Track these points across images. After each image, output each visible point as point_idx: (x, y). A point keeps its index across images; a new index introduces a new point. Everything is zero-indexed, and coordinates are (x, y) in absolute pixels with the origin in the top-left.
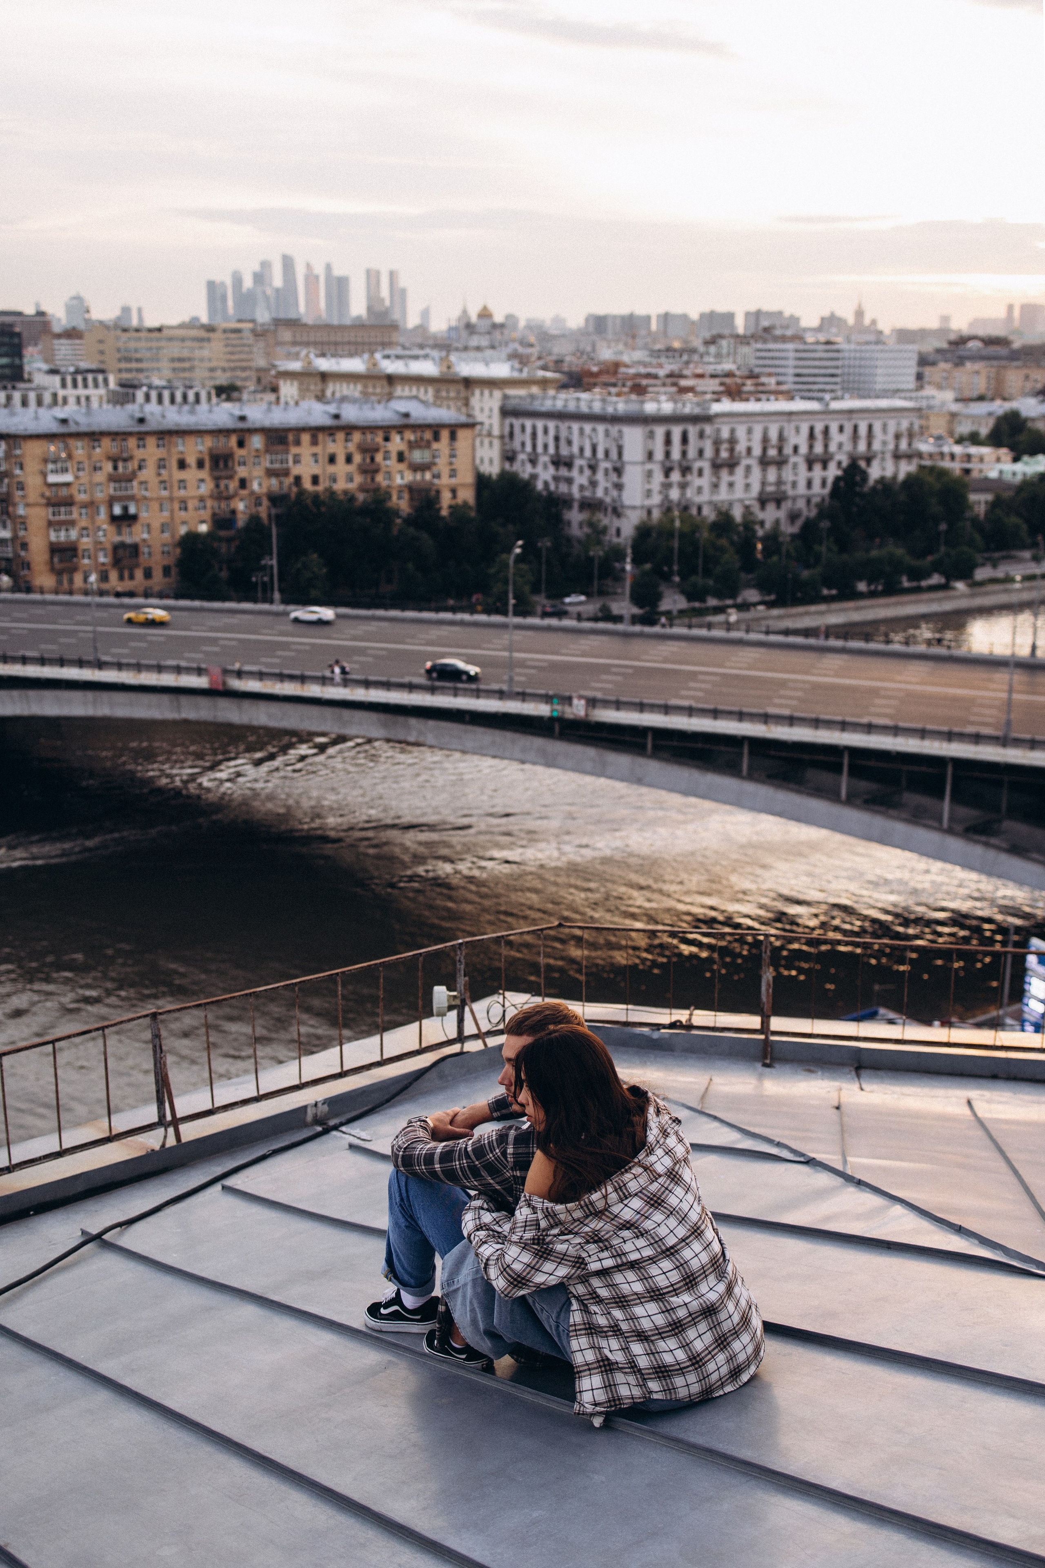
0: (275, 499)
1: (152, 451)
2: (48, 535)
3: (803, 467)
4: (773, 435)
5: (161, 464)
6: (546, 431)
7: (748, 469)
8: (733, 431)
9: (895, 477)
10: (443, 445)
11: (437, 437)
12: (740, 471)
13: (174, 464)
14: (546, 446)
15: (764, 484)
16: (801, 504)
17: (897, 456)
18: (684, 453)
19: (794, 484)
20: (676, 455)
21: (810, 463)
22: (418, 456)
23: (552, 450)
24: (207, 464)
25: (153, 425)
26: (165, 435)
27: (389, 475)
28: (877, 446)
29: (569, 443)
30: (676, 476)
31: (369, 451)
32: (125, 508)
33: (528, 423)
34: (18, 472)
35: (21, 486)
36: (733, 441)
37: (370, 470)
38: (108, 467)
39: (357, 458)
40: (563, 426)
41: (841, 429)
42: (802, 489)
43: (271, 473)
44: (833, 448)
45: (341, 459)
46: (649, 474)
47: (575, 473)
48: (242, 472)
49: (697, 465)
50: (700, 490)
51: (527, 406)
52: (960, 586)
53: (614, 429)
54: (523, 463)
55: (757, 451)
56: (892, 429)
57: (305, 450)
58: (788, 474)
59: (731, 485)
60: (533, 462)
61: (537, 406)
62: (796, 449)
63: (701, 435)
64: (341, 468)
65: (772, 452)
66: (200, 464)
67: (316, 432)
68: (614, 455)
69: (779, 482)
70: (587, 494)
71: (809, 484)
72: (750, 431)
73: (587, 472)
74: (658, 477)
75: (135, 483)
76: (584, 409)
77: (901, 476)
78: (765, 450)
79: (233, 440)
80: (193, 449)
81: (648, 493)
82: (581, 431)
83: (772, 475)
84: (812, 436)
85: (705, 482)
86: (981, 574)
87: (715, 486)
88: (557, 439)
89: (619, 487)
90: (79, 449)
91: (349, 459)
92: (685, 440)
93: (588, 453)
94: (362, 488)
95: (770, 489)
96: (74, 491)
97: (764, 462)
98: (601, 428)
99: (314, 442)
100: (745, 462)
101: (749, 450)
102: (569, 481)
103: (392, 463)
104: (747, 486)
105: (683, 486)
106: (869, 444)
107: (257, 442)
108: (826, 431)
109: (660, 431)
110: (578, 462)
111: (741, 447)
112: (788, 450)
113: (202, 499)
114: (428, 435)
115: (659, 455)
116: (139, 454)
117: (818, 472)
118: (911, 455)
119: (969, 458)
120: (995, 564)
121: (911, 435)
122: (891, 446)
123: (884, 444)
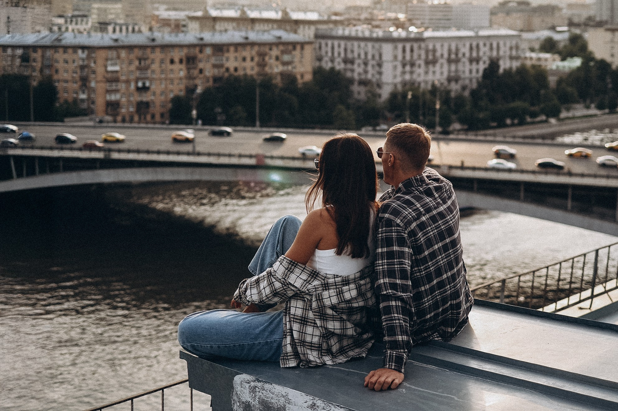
0: (216, 79)
1: (158, 55)
2: (105, 97)
3: (467, 63)
4: (453, 48)
5: (162, 61)
6: (339, 46)
7: (442, 65)
8: (434, 46)
9: (511, 68)
10: (297, 53)
11: (294, 48)
12: (438, 66)
13: (168, 61)
14: (339, 54)
15: (449, 71)
16: (467, 82)
17: (512, 58)
18: (412, 56)
19: (464, 72)
20: (408, 57)
21: (471, 61)
22: (286, 58)
23: (342, 55)
24: (184, 62)
25: (159, 42)
26: (165, 47)
27: (271, 67)
28: (501, 53)
29: (352, 51)
30: (408, 68)
31: (262, 55)
32: (144, 84)
33: (330, 42)
34: (92, 65)
35: (94, 72)
36: (434, 51)
37: (262, 65)
38: (137, 63)
39: (256, 59)
40: (349, 44)
41: (485, 45)
42: (467, 74)
43: (215, 66)
44: (481, 54)
45: (248, 59)
46: (395, 67)
47: (355, 67)
48: (201, 65)
49: (418, 62)
50: (419, 75)
51: (328, 33)
52: (553, 121)
53: (377, 45)
54: (327, 62)
55: (446, 55)
56: (508, 45)
57: (231, 54)
58: (460, 67)
59: (434, 72)
60: (332, 61)
61: (334, 33)
62: (464, 55)
63: (420, 48)
64: (248, 64)
65: (453, 56)
66: (181, 61)
67: (237, 46)
68: (377, 57)
69: (457, 71)
70: (363, 77)
71: (471, 71)
72: (442, 46)
73: (362, 66)
74: (400, 69)
75: (149, 71)
76: (360, 35)
77: (514, 68)
78: (449, 55)
79: (197, 49)
80: (177, 55)
81: (395, 77)
82: (359, 46)
83: (453, 67)
84: (471, 48)
85: (421, 71)
86: (563, 115)
87: (426, 73)
88: (346, 50)
89: (380, 73)
90: (123, 54)
91: (252, 59)
92: (412, 50)
93: (363, 56)
94: (259, 74)
95: (453, 74)
96: (119, 74)
97: (449, 61)
98: (370, 45)
99: (236, 51)
100: (441, 61)
101: (442, 55)
102: (353, 71)
103: (273, 61)
104: (442, 73)
105: (412, 73)
106: (498, 52)
107: (208, 51)
108: (478, 46)
109: (400, 46)
110: (357, 61)
111: (438, 54)
112: (460, 55)
113: (181, 79)
114: (290, 47)
115: (400, 57)
116: (152, 56)
117: (474, 66)
118: (517, 58)
119: (539, 59)
120: (568, 110)
121: (517, 48)
122: (508, 53)
123: (505, 52)
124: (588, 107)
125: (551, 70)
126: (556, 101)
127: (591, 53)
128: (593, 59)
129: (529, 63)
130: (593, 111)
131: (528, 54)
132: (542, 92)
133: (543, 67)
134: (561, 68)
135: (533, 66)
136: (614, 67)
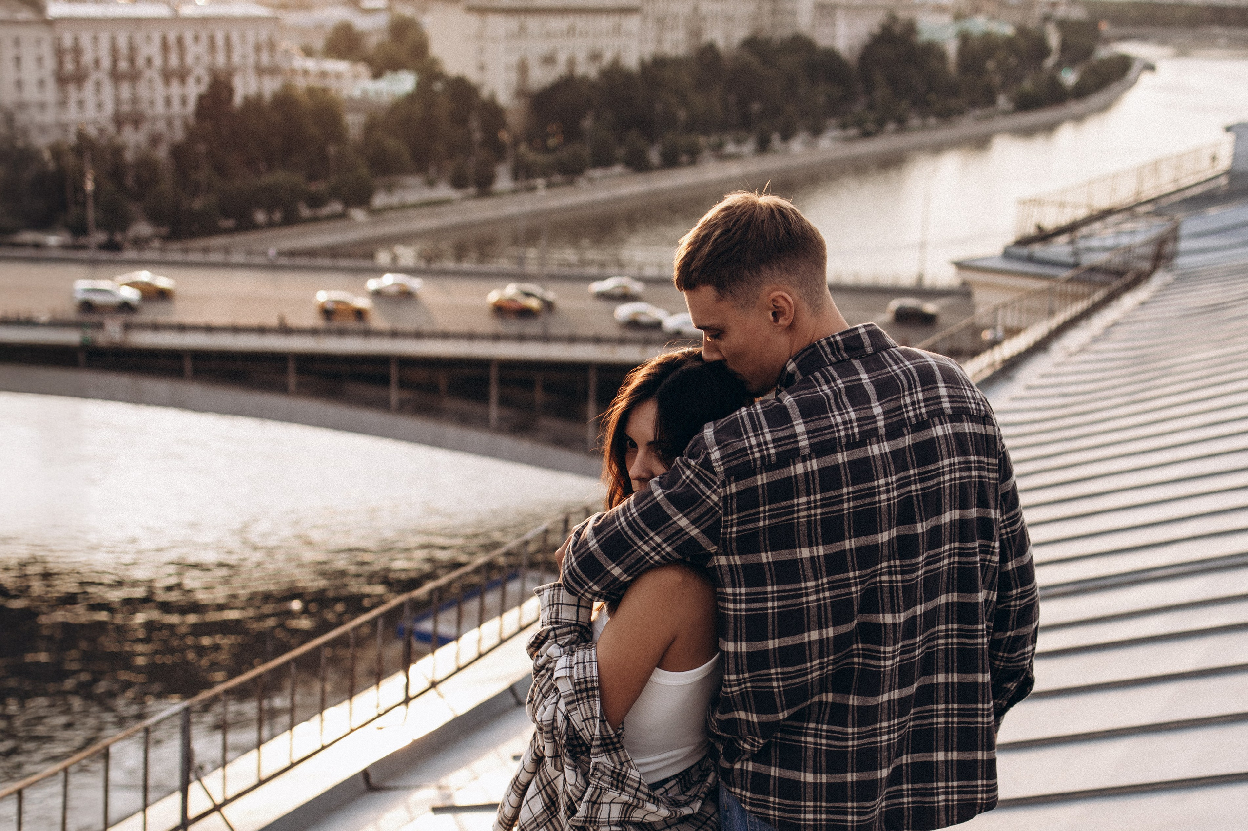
3: (159, 83)
4: (122, 43)
7: (98, 85)
8: (76, 39)
9: (260, 96)
12: (89, 87)
15: (118, 101)
16: (161, 126)
17: (260, 71)
19: (152, 103)
21: (167, 76)
28: (236, 59)
36: (77, 51)
41: (196, 39)
42: (160, 108)
44: (189, 60)
50: (42, 110)
52: (358, 214)
55: (106, 63)
56: (251, 40)
58: (143, 90)
59: (81, 103)
62: (149, 61)
65: (123, 65)
69: (135, 100)
71: (168, 102)
72: (95, 39)
77: (268, 94)
78: (115, 62)
83: (126, 91)
84: (165, 47)
86: (380, 200)
87: (63, 104)
95: (125, 108)
97: (116, 76)
100: (94, 76)
101: (97, 63)
104: (100, 106)
106: (229, 56)
108: (180, 42)
111: (87, 58)
112: (141, 62)
117: (175, 89)
118: (273, 71)
119: (323, 74)
120: (389, 189)
121: (272, 46)
122: (251, 60)
123: (244, 57)
124: (431, 183)
125: (351, 99)
126: (363, 171)
127: (435, 62)
128: (439, 76)
129: (301, 84)
130: (444, 191)
131: (301, 62)
132: (332, 149)
133: (333, 93)
134: (372, 95)
135: (311, 91)
136: (485, 93)
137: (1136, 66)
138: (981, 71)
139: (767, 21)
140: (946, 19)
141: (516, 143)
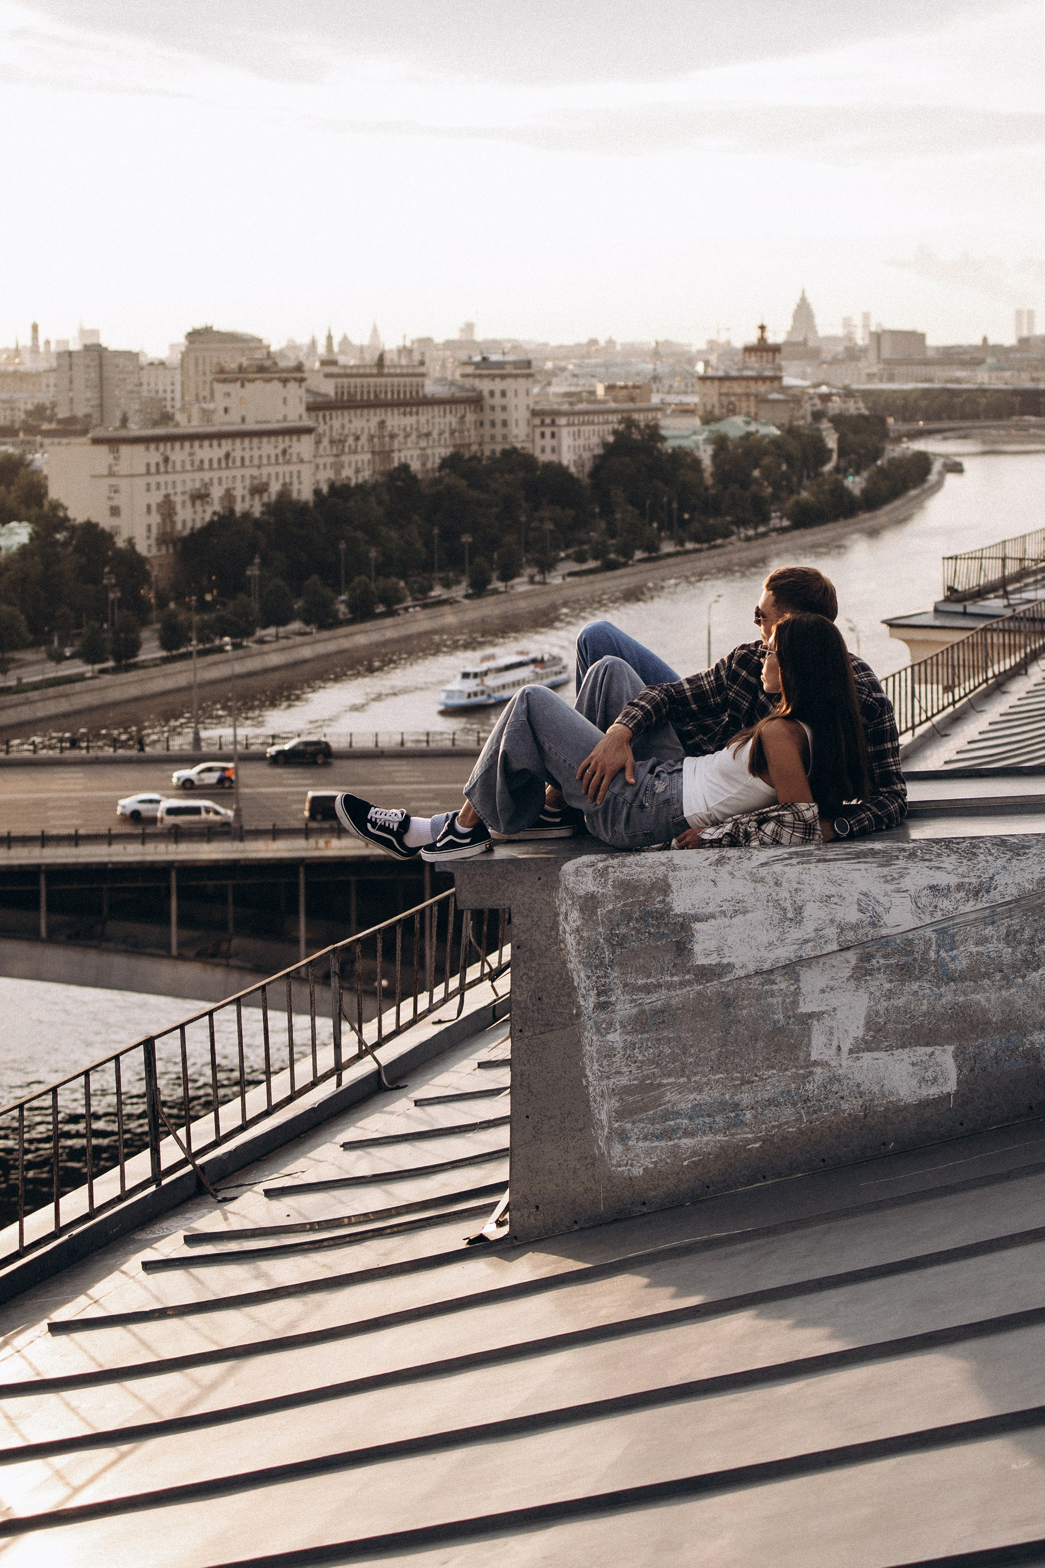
124: (56, 658)
127: (57, 506)
128: (64, 523)
130: (72, 666)
136: (120, 543)
137: (937, 466)
138: (746, 483)
139: (472, 435)
140: (697, 422)
141: (162, 603)
